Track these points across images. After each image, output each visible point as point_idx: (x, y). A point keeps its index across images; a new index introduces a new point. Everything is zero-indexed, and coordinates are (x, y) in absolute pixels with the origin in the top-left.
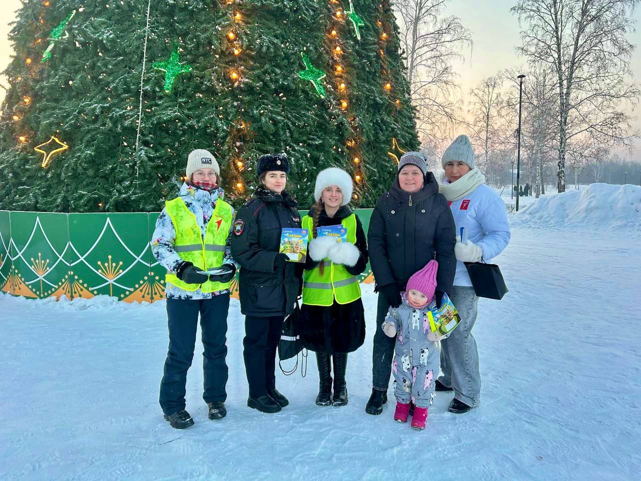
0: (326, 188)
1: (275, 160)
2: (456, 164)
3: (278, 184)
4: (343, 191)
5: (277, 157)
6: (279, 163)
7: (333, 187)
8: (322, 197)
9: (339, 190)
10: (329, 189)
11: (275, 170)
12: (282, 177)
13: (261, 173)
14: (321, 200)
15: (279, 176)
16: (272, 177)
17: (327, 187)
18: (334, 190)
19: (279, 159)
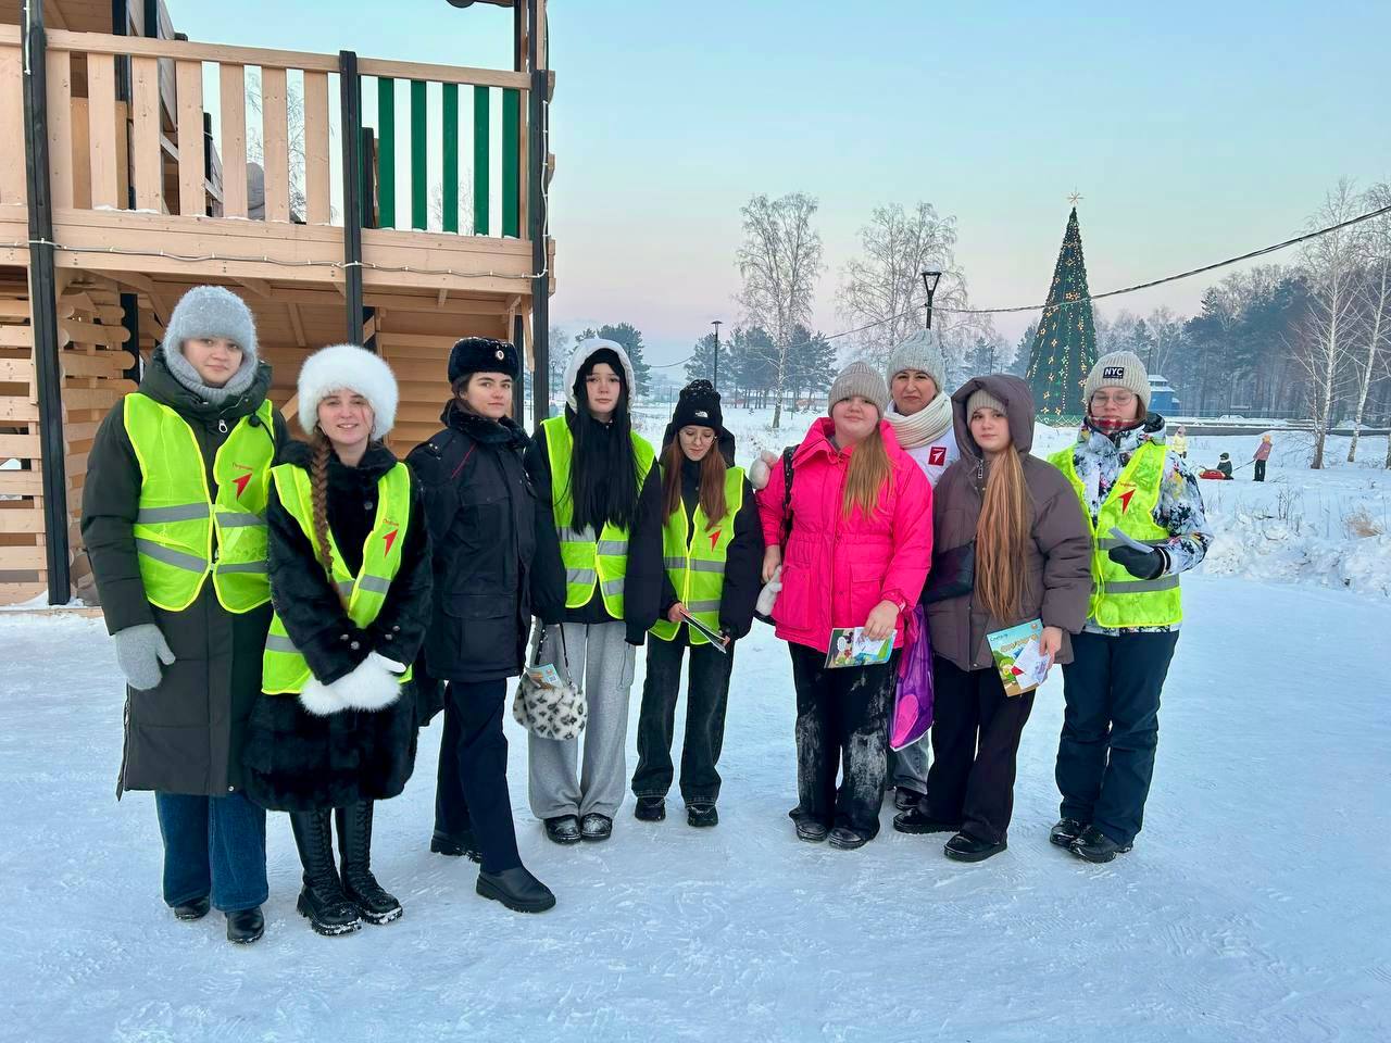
0: (324, 399)
1: (493, 349)
2: (912, 376)
3: (496, 401)
4: (371, 401)
5: (496, 344)
6: (500, 355)
7: (342, 395)
8: (319, 421)
9: (359, 400)
10: (332, 400)
11: (490, 371)
12: (504, 386)
13: (458, 376)
14: (317, 427)
15: (498, 384)
16: (484, 384)
17: (324, 395)
18: (345, 401)
19: (501, 348)
